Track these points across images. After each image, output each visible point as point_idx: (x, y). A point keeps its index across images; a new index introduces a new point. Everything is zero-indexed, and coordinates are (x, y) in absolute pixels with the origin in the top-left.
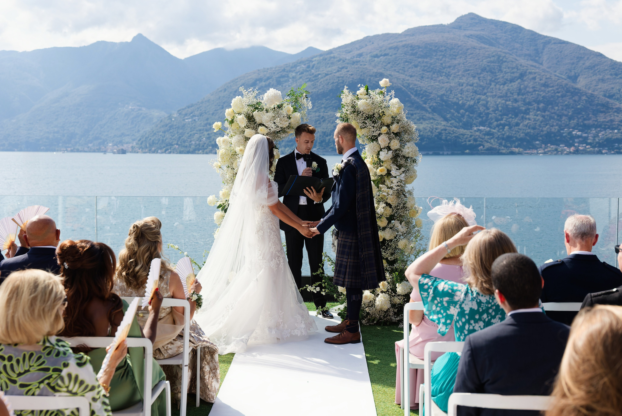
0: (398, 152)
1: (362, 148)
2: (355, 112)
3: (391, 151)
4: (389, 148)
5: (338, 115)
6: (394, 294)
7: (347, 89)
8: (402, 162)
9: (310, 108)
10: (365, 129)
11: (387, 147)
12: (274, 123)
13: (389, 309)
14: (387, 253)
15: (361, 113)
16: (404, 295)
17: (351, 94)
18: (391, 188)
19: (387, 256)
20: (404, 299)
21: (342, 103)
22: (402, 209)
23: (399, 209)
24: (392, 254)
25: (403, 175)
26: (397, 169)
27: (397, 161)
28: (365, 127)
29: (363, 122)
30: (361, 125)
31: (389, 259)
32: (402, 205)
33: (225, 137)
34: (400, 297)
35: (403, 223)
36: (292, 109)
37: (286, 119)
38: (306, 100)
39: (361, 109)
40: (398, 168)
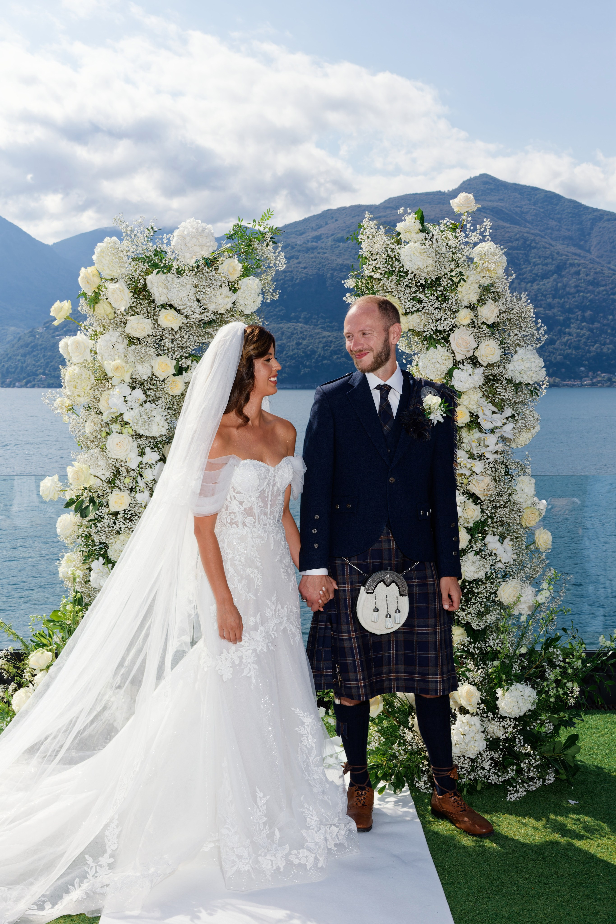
0: (495, 371)
1: (407, 361)
2: (391, 273)
3: (481, 369)
4: (474, 362)
5: (350, 283)
6: (490, 715)
7: (372, 219)
8: (508, 395)
9: (281, 268)
10: (415, 314)
11: (470, 358)
12: (198, 300)
13: (480, 754)
14: (469, 613)
15: (409, 277)
16: (515, 719)
17: (383, 230)
18: (481, 457)
19: (469, 619)
20: (515, 726)
21: (361, 252)
22: (505, 507)
23: (496, 508)
24: (480, 615)
25: (509, 427)
26: (494, 413)
27: (495, 393)
28: (418, 310)
29: (413, 299)
30: (408, 305)
31: (474, 626)
32: (506, 498)
33: (80, 336)
34: (506, 723)
35: (507, 541)
36: (239, 267)
37: (226, 290)
38: (273, 248)
39: (408, 265)
40: (495, 410)
